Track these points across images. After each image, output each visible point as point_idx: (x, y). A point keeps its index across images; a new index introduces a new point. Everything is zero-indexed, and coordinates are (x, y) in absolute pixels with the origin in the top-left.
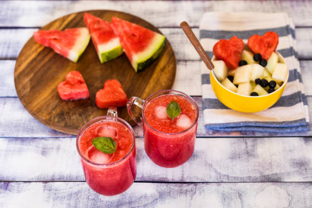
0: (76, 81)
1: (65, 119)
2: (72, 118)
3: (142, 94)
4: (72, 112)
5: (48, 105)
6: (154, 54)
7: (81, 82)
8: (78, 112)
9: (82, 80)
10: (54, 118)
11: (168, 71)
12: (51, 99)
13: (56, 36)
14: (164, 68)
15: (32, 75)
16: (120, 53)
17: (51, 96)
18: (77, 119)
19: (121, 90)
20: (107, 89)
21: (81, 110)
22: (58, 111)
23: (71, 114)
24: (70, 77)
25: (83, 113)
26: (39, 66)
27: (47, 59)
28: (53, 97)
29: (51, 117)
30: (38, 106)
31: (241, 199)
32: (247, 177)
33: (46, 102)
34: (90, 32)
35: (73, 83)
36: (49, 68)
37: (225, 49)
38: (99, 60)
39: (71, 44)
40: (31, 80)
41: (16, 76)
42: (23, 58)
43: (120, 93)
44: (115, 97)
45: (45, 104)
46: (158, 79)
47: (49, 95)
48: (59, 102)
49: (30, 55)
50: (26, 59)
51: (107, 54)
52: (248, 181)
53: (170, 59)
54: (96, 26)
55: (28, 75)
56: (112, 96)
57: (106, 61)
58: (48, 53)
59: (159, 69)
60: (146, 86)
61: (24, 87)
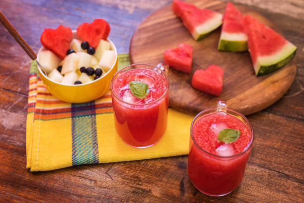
0: (184, 53)
3: (241, 93)
6: (281, 62)
7: (188, 55)
9: (191, 54)
11: (279, 86)
13: (191, 10)
14: (277, 81)
15: (151, 34)
16: (241, 49)
17: (156, 58)
19: (220, 78)
20: (208, 71)
21: (175, 81)
24: (181, 48)
26: (163, 30)
27: (173, 27)
28: (158, 59)
33: (150, 60)
34: (223, 20)
35: (181, 53)
36: (170, 35)
39: (201, 21)
40: (148, 38)
41: (138, 29)
43: (218, 81)
44: (211, 82)
49: (160, 18)
50: (155, 19)
51: (226, 43)
53: (286, 77)
56: (209, 79)
57: (223, 49)
58: (177, 22)
59: (271, 80)
60: (248, 89)
61: (139, 40)
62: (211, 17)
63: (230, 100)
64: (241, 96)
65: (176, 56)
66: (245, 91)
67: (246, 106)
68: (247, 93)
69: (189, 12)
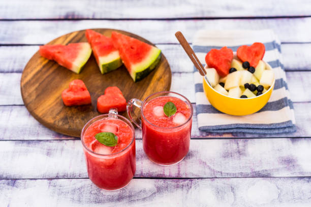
0: (79, 88)
1: (69, 122)
2: (75, 122)
4: (75, 117)
5: (52, 111)
6: (151, 65)
7: (83, 89)
8: (80, 117)
9: (85, 87)
10: (59, 122)
12: (55, 105)
13: (60, 50)
14: (161, 78)
15: (37, 85)
16: (119, 65)
17: (55, 103)
18: (80, 123)
19: (121, 96)
20: (108, 94)
21: (83, 115)
22: (62, 115)
24: (74, 85)
25: (85, 117)
26: (44, 77)
27: (51, 71)
28: (57, 104)
29: (55, 121)
30: (44, 111)
31: (233, 192)
32: (239, 173)
33: (51, 108)
34: (92, 47)
35: (76, 90)
36: (53, 79)
37: (216, 58)
38: (100, 71)
39: (74, 56)
40: (36, 89)
41: (22, 86)
42: (29, 70)
43: (120, 98)
44: (115, 102)
45: (49, 110)
46: (155, 88)
47: (53, 103)
48: (63, 108)
49: (35, 68)
50: (32, 71)
51: (107, 66)
52: (240, 176)
53: (165, 71)
54: (97, 41)
55: (33, 84)
56: (112, 101)
57: (106, 72)
58: (53, 65)
59: (156, 79)
60: (144, 94)
61: (30, 95)
62: (80, 49)
66: (142, 96)
69: (59, 52)
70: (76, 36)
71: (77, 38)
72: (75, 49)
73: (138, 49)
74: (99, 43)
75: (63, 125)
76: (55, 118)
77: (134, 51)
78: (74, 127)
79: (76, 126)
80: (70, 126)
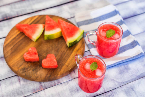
0: (33, 53)
1: (25, 71)
2: (29, 71)
3: (66, 62)
4: (29, 68)
5: (18, 63)
6: (78, 39)
7: (35, 54)
8: (32, 69)
9: (36, 52)
10: (20, 71)
11: (80, 52)
12: (20, 60)
13: (27, 27)
14: (79, 50)
15: (12, 46)
17: (20, 59)
18: (32, 73)
19: (55, 60)
20: (48, 59)
21: (34, 68)
22: (23, 67)
23: (29, 70)
24: (31, 51)
25: (35, 70)
26: (17, 42)
27: (21, 38)
28: (21, 59)
29: (18, 70)
30: (13, 63)
33: (17, 62)
35: (31, 53)
36: (21, 43)
39: (33, 32)
40: (11, 49)
41: (4, 46)
42: (9, 37)
43: (54, 62)
45: (16, 62)
48: (24, 62)
49: (13, 36)
50: (11, 37)
53: (82, 45)
54: (48, 22)
55: (10, 46)
56: (50, 63)
57: (47, 39)
58: (22, 35)
59: (76, 50)
60: (68, 58)
61: (8, 52)
62: (37, 28)
63: (62, 68)
64: (67, 64)
65: (30, 56)
66: (67, 60)
67: (71, 68)
68: (68, 61)
69: (26, 29)
70: (37, 18)
71: (37, 20)
72: (35, 28)
73: (71, 29)
74: (49, 24)
75: (22, 73)
76: (18, 68)
77: (69, 31)
78: (28, 75)
79: (29, 74)
80: (26, 74)
